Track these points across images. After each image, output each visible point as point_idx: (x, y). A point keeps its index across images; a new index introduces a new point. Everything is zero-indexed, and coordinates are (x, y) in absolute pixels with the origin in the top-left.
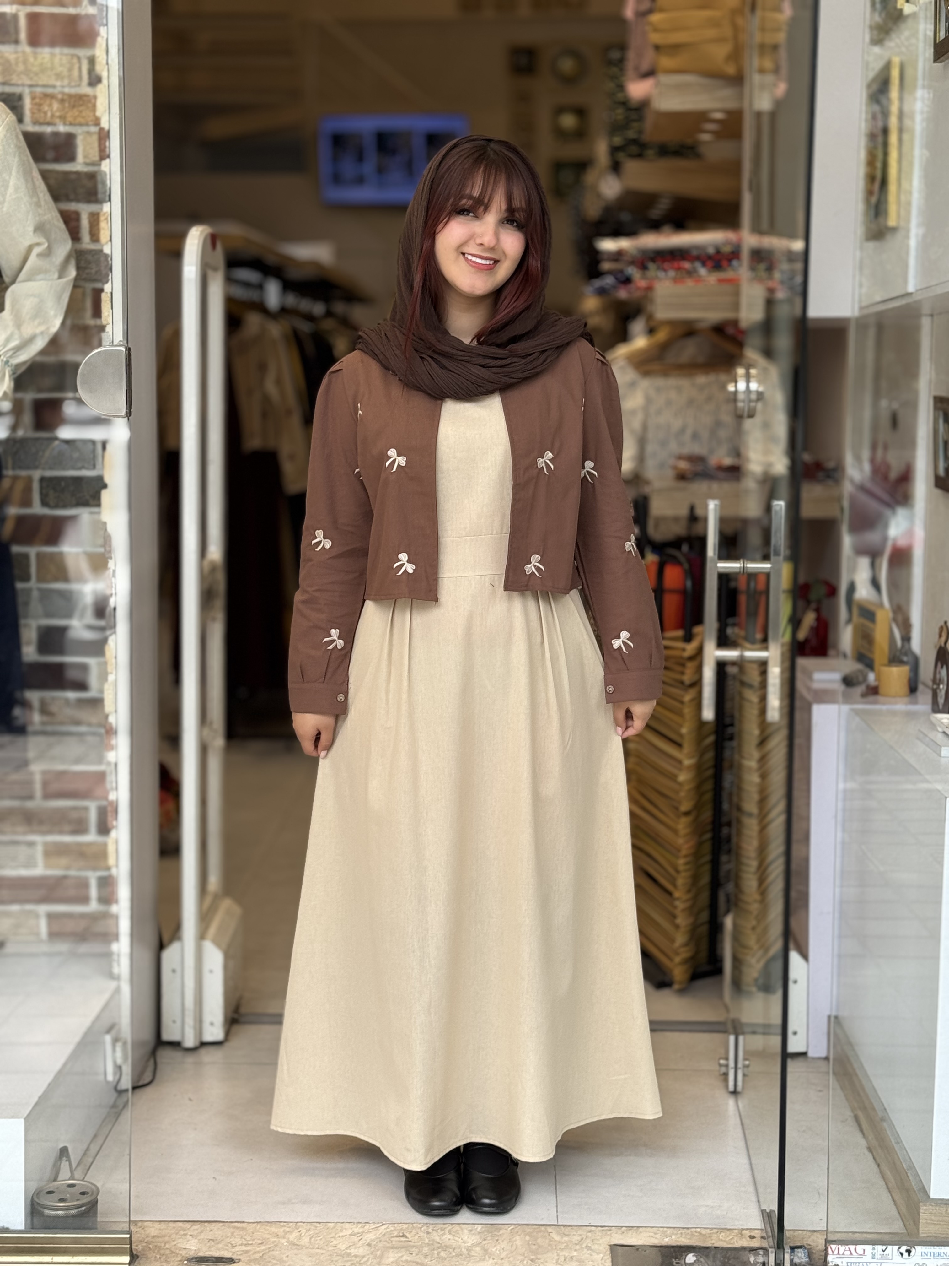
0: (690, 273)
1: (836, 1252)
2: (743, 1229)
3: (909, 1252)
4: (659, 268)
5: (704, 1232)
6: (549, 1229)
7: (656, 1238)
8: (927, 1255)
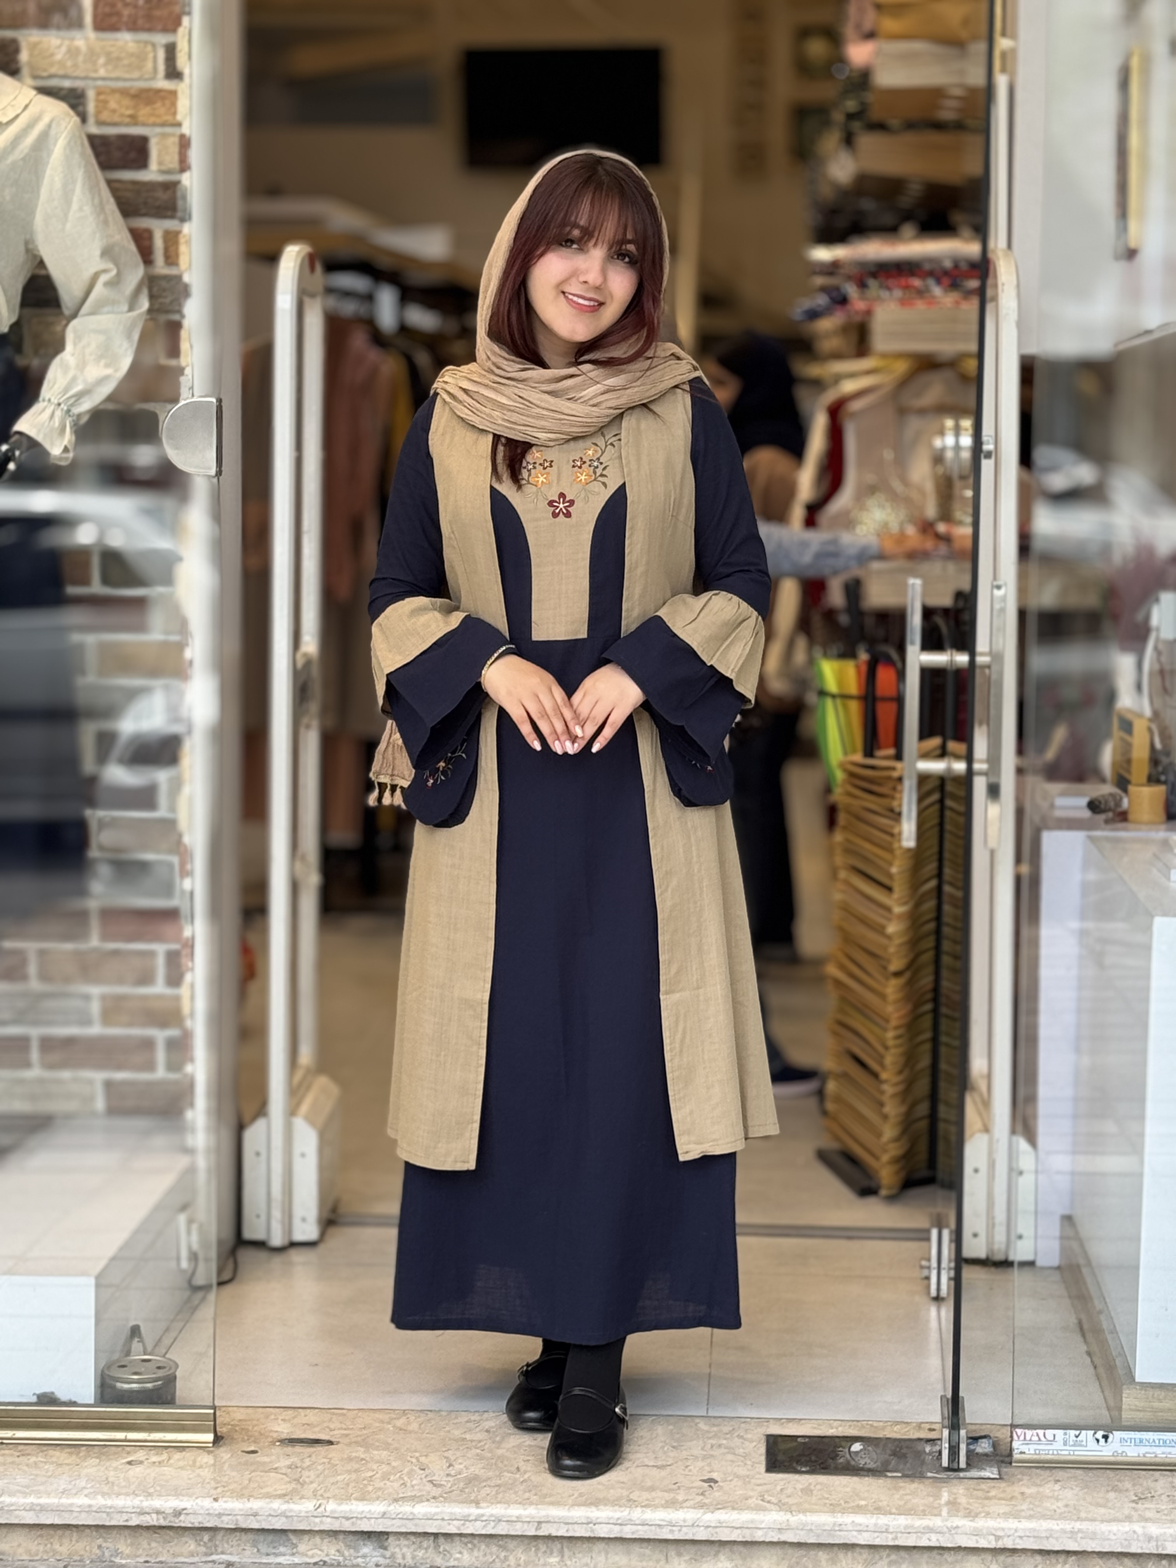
0: (921, 293)
1: (1022, 1438)
2: (923, 1423)
3: (1106, 1437)
4: (881, 286)
5: (875, 1424)
6: (697, 1420)
7: (820, 1429)
8: (1127, 1442)
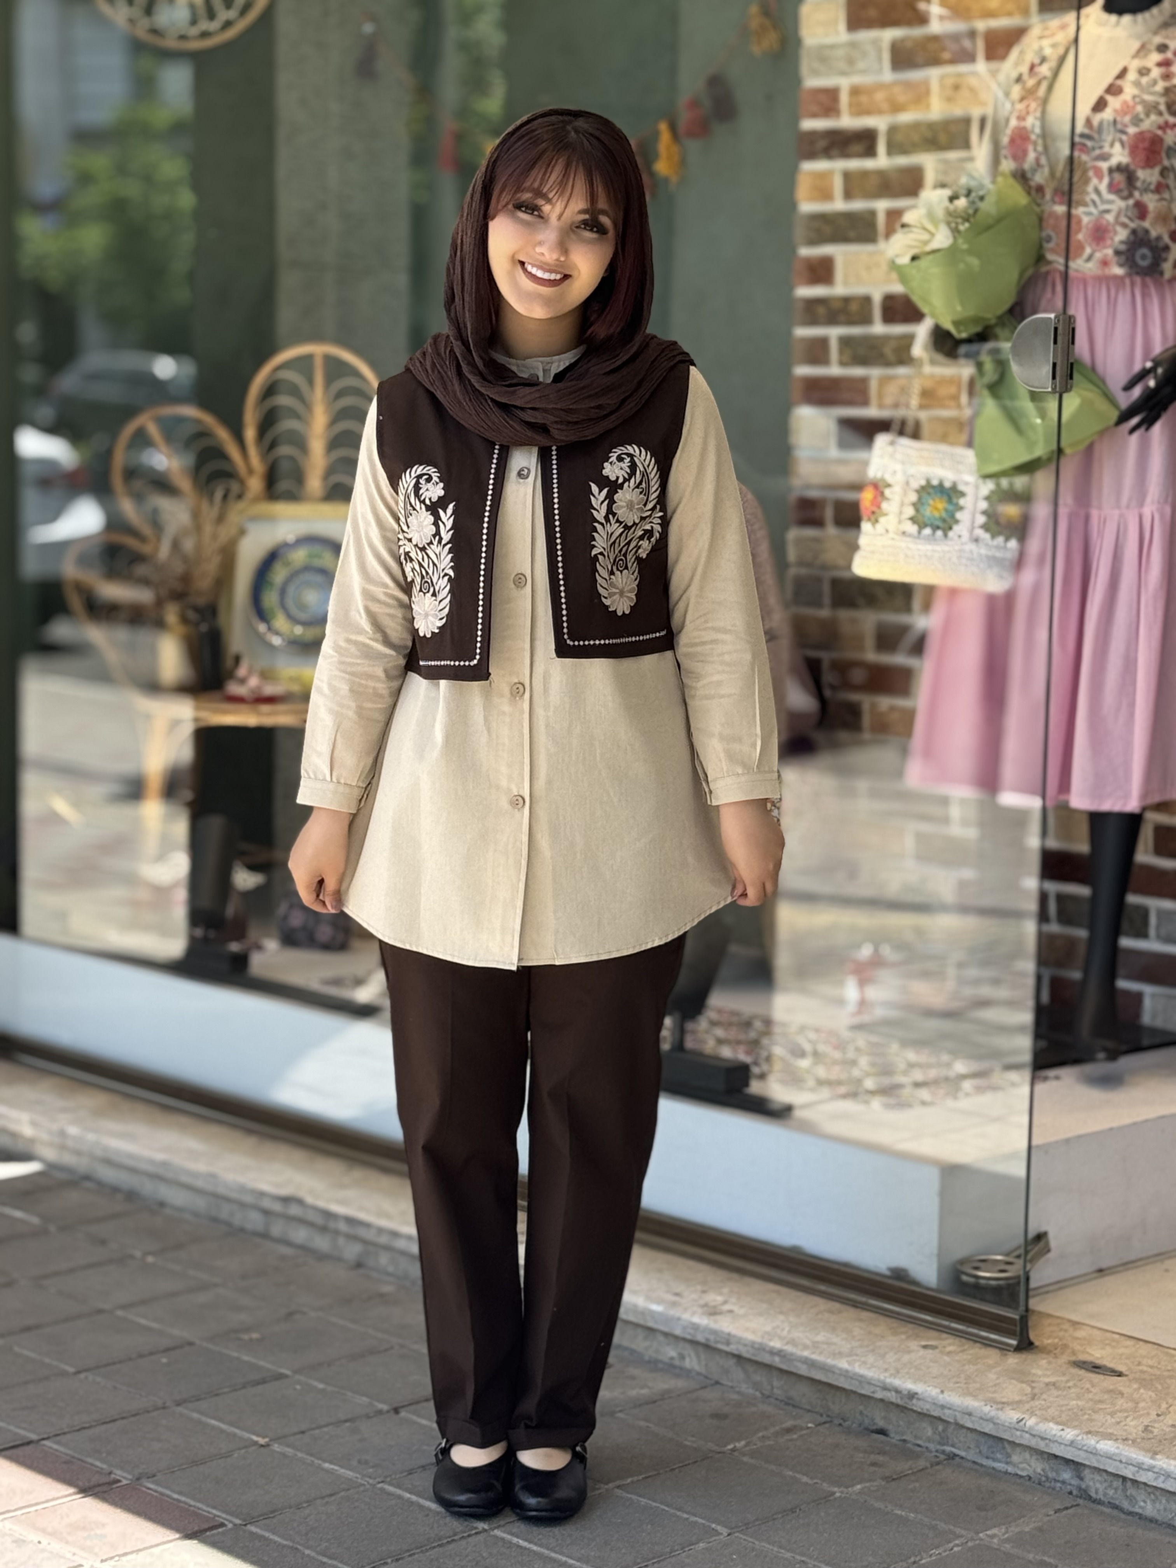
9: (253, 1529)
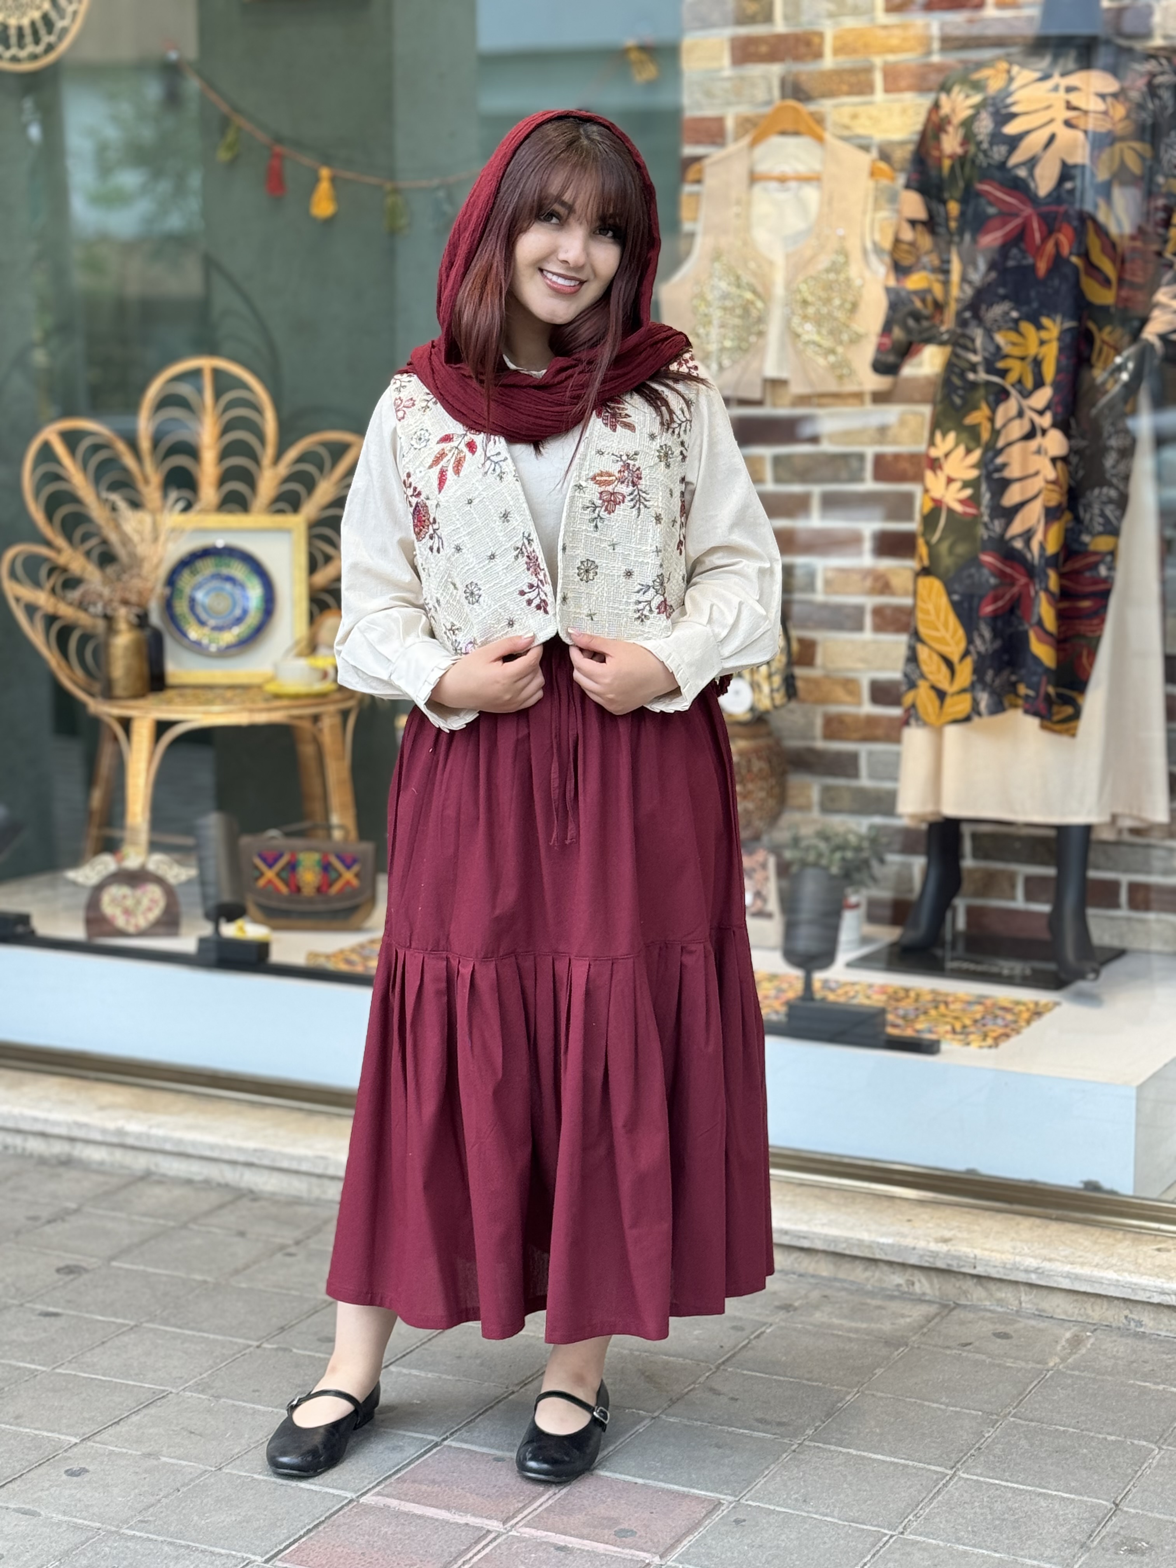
9: (750, 1503)
